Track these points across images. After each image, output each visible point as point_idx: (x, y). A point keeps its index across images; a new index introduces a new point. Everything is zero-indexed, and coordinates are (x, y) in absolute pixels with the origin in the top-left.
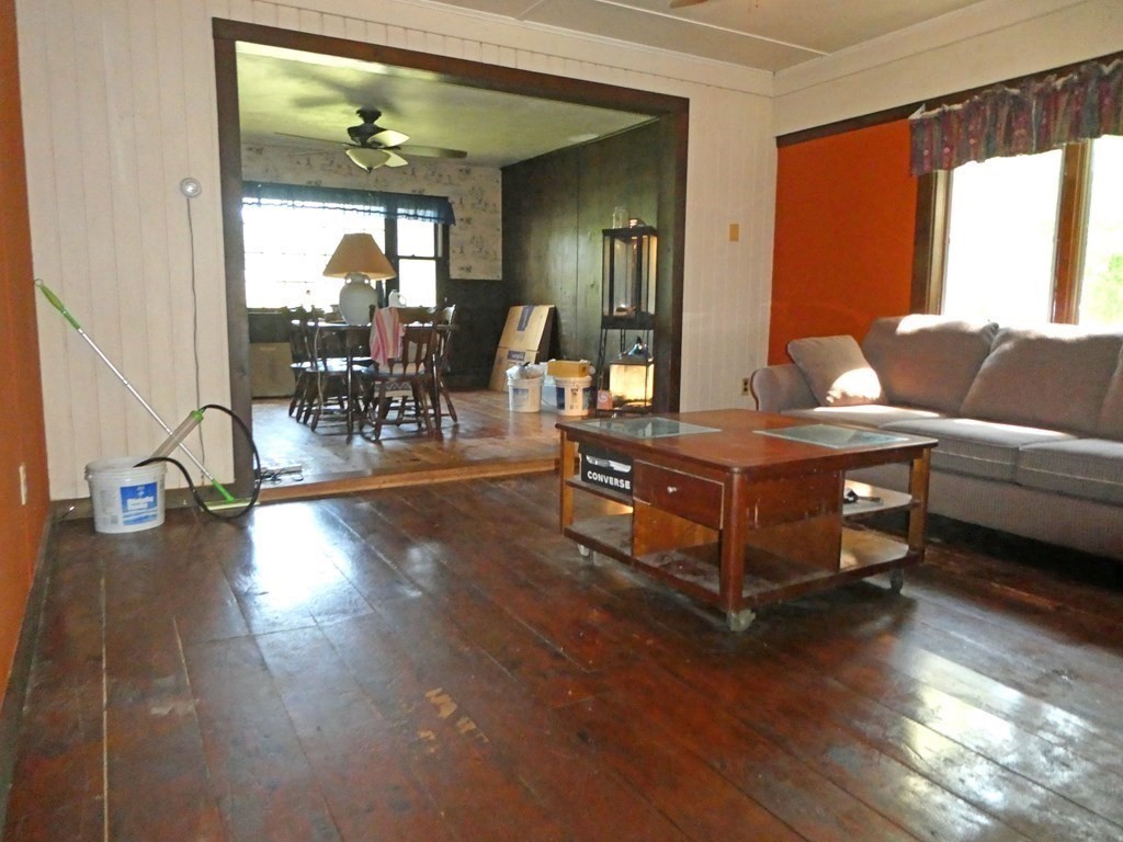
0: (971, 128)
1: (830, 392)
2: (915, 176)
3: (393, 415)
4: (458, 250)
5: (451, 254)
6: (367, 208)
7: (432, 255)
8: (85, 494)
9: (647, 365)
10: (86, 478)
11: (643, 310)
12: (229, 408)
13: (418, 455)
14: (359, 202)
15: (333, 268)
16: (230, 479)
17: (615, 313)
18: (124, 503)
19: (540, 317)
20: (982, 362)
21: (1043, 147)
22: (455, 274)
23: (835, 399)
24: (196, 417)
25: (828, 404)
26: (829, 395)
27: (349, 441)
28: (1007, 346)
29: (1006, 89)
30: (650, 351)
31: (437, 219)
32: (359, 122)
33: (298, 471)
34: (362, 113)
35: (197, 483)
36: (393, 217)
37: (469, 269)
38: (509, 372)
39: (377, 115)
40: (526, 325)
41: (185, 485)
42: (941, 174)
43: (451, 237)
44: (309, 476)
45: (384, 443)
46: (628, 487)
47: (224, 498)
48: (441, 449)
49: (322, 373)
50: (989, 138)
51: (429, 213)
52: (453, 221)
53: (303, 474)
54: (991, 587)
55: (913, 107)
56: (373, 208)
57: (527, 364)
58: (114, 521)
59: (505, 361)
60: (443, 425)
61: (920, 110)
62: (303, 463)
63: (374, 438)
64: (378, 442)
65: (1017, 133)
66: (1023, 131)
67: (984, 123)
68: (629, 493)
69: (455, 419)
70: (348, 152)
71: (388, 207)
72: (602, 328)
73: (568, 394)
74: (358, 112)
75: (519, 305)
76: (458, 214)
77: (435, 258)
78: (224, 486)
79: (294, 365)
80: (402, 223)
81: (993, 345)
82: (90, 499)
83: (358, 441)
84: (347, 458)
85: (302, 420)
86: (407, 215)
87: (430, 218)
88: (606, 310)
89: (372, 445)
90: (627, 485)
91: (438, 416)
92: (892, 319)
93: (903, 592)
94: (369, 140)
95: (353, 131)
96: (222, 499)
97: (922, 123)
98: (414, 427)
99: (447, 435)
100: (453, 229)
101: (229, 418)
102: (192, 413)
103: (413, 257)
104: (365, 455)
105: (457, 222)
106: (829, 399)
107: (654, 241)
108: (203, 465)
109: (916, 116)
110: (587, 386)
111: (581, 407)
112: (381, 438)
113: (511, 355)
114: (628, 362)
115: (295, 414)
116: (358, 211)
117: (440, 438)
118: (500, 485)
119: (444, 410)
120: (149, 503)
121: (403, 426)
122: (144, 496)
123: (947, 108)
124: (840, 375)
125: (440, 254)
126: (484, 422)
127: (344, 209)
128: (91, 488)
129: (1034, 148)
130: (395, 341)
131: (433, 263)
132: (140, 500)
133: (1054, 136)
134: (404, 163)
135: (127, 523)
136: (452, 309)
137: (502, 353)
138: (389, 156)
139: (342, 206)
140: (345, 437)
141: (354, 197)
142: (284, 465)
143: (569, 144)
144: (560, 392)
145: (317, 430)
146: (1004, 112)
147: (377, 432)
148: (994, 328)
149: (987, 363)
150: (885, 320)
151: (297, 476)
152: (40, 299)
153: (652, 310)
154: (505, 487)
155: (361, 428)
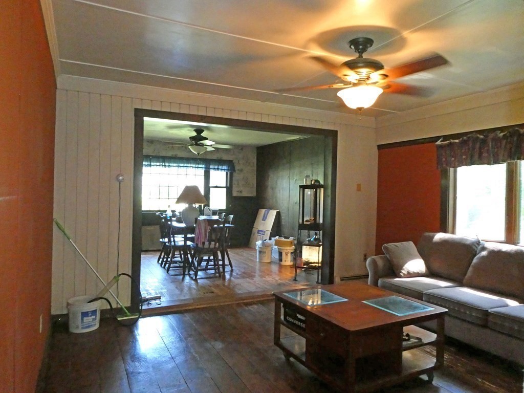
0: (463, 151)
1: (402, 271)
2: (439, 169)
3: (204, 264)
4: (236, 183)
5: (234, 186)
6: (197, 166)
7: (225, 186)
8: (65, 312)
9: (319, 246)
10: (67, 307)
11: (318, 222)
12: (130, 274)
13: (213, 289)
14: (194, 163)
15: (180, 200)
16: (129, 304)
17: (305, 223)
18: (82, 319)
19: (273, 214)
20: (472, 260)
21: (496, 162)
22: (235, 194)
23: (404, 274)
24: (116, 278)
25: (400, 277)
26: (401, 272)
27: (183, 278)
28: (484, 253)
29: (478, 135)
30: (321, 239)
31: (228, 170)
32: (194, 134)
33: (159, 298)
34: (196, 131)
35: (114, 306)
36: (208, 169)
37: (241, 192)
38: (257, 243)
39: (202, 131)
40: (266, 218)
41: (109, 307)
42: (452, 170)
43: (234, 178)
44: (164, 302)
45: (199, 281)
46: (304, 327)
47: (126, 313)
48: (224, 285)
49: (173, 246)
50: (472, 157)
51: (224, 167)
52: (235, 171)
53: (161, 300)
54: (477, 380)
55: (438, 138)
56: (200, 166)
57: (265, 240)
58: (77, 327)
59: (256, 234)
60: (226, 270)
61: (441, 140)
62: (161, 293)
63: (194, 278)
64: (196, 280)
65: (484, 155)
66: (486, 154)
67: (469, 149)
68: (304, 330)
69: (231, 267)
70: (189, 147)
71: (206, 165)
72: (299, 229)
73: (284, 254)
74: (194, 130)
75: (264, 209)
76: (237, 168)
77: (226, 187)
78: (125, 307)
79: (161, 240)
80: (212, 172)
81: (477, 252)
82: (67, 315)
83: (187, 278)
84: (182, 290)
85: (163, 266)
86: (214, 169)
87: (225, 170)
88: (301, 221)
89: (193, 282)
90: (303, 326)
91: (224, 265)
92: (431, 234)
93: (434, 383)
94: (198, 143)
95: (192, 138)
96: (124, 314)
97: (441, 147)
98: (213, 271)
99: (227, 276)
100: (235, 174)
101: (130, 280)
102: (115, 277)
103: (216, 187)
104: (190, 288)
105: (236, 171)
106: (401, 274)
107: (322, 190)
108: (117, 297)
109: (439, 143)
110: (293, 251)
111: (290, 261)
112: (198, 277)
113: (259, 231)
114: (311, 244)
115: (160, 262)
116: (193, 167)
117: (224, 278)
118: (250, 308)
119: (227, 262)
120: (93, 319)
121: (208, 271)
122: (91, 316)
123: (452, 141)
124: (407, 262)
125: (228, 185)
126: (245, 268)
127: (187, 167)
128: (68, 310)
129: (492, 162)
130: (205, 234)
131: (225, 189)
132: (90, 318)
133: (501, 157)
134: (214, 149)
135: (83, 328)
136: (232, 216)
137: (255, 230)
138: (207, 148)
139: (186, 165)
140: (181, 277)
141: (191, 161)
142: (154, 295)
143: (286, 140)
144: (280, 254)
145: (169, 272)
146: (478, 145)
147: (196, 274)
148: (478, 243)
149: (475, 261)
150: (427, 234)
151: (158, 301)
152: (55, 227)
153: (321, 221)
154: (252, 309)
155: (189, 272)
